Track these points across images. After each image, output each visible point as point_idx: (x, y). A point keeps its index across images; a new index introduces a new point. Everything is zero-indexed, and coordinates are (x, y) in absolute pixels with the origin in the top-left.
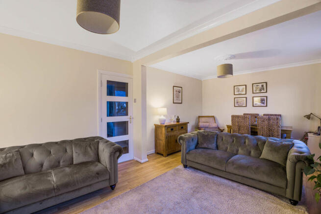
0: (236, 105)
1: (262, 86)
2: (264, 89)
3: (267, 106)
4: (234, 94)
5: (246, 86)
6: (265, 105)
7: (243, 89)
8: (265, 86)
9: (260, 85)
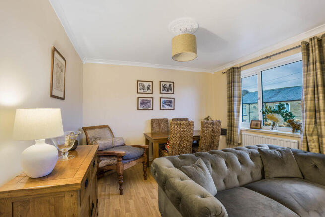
0: (140, 108)
1: (170, 85)
2: (171, 89)
3: (174, 109)
4: (138, 93)
5: (152, 82)
6: (173, 108)
7: (149, 86)
8: (172, 86)
9: (168, 84)
